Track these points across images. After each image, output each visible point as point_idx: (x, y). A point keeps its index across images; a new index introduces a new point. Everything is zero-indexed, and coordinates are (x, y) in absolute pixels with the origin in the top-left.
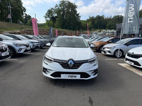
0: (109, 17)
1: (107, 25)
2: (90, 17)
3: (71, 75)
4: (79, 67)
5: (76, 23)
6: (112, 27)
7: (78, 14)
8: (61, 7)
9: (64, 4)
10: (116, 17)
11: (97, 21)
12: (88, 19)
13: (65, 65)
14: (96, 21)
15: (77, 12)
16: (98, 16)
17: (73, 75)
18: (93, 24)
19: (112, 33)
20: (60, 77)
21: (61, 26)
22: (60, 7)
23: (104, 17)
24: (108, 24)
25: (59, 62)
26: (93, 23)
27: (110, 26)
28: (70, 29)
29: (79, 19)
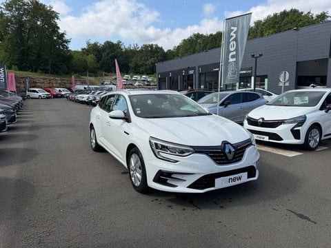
0: (132, 46)
1: (131, 65)
2: (89, 44)
3: (232, 177)
4: (242, 156)
5: (59, 56)
6: (142, 69)
7: (62, 35)
8: (11, 11)
9: (19, 5)
10: (146, 47)
11: (108, 54)
12: (84, 49)
13: (219, 156)
14: (104, 55)
15: (58, 28)
16: (108, 42)
17: (236, 176)
18: (98, 62)
19: (146, 83)
20: (214, 186)
21: (15, 64)
22: (7, 10)
23: (122, 47)
24: (131, 62)
25: (206, 153)
26: (99, 59)
27: (137, 66)
28: (45, 71)
29: (67, 48)
